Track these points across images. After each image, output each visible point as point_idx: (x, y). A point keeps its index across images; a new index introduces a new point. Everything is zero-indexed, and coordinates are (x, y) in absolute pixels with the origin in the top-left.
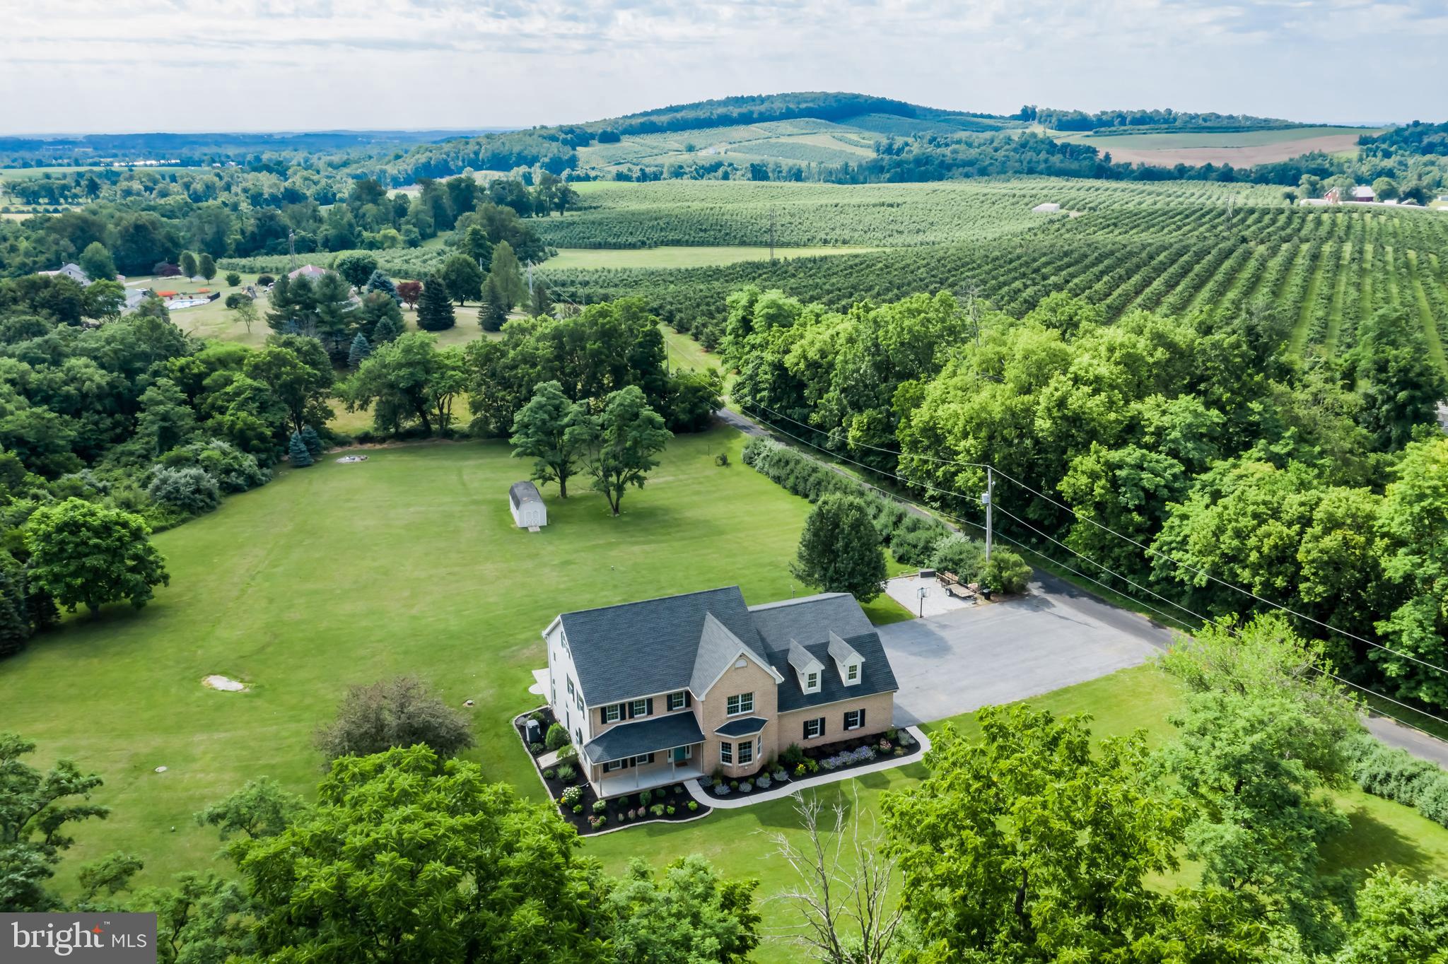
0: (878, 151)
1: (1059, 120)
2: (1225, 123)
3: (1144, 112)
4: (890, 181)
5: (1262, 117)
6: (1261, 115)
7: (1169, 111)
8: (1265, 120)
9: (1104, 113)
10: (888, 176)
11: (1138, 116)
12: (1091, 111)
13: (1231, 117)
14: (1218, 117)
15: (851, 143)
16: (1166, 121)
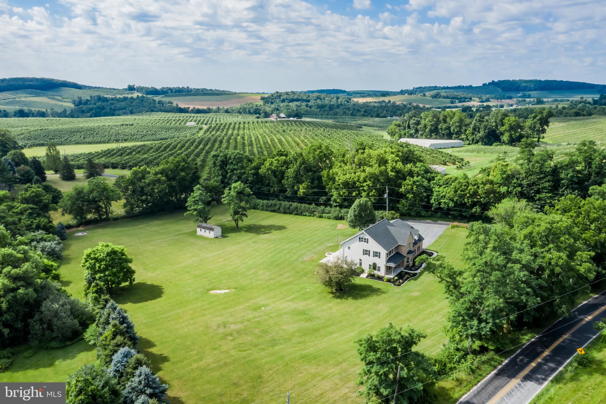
0: (74, 104)
1: (146, 91)
2: (210, 92)
3: (179, 87)
4: (91, 116)
5: (222, 90)
6: (221, 89)
7: (188, 87)
8: (223, 91)
9: (163, 88)
10: (89, 114)
11: (177, 89)
12: (159, 87)
13: (211, 90)
14: (207, 90)
15: (58, 100)
16: (188, 92)
